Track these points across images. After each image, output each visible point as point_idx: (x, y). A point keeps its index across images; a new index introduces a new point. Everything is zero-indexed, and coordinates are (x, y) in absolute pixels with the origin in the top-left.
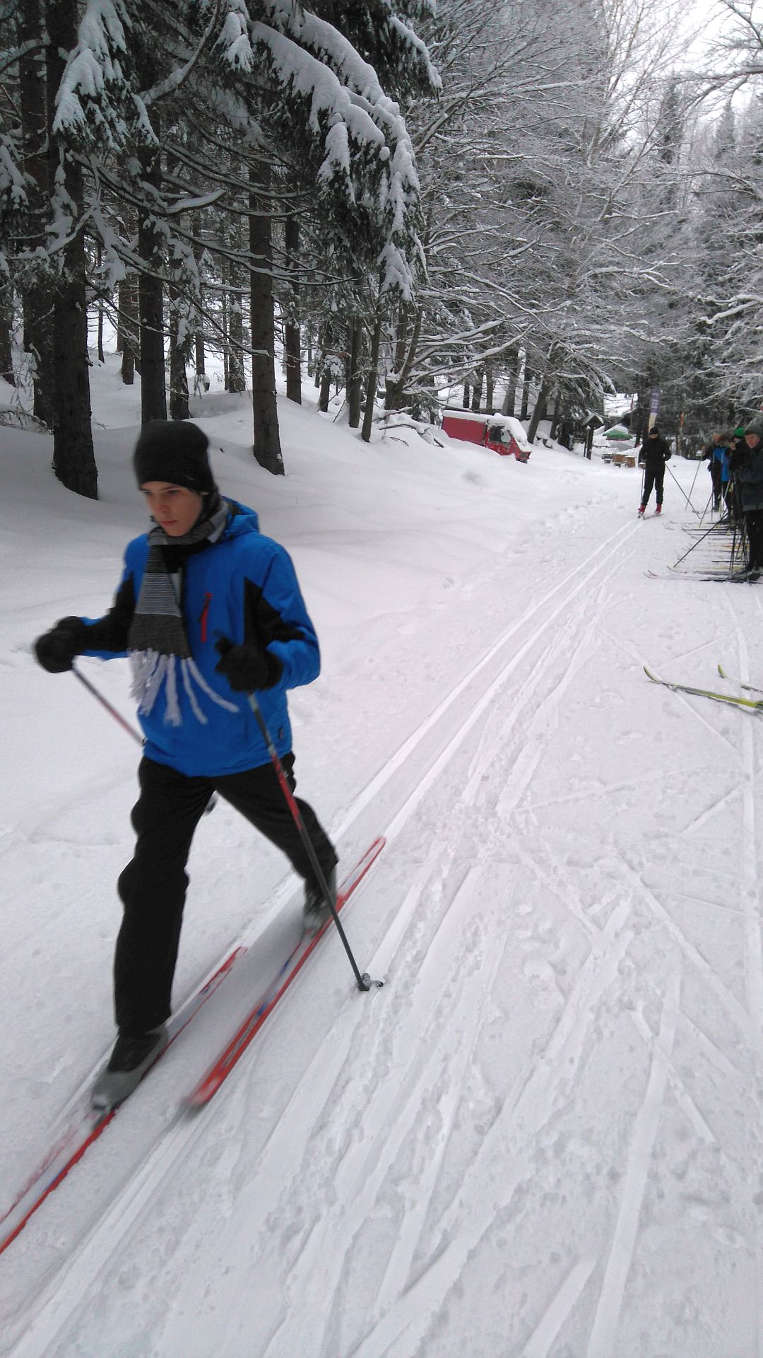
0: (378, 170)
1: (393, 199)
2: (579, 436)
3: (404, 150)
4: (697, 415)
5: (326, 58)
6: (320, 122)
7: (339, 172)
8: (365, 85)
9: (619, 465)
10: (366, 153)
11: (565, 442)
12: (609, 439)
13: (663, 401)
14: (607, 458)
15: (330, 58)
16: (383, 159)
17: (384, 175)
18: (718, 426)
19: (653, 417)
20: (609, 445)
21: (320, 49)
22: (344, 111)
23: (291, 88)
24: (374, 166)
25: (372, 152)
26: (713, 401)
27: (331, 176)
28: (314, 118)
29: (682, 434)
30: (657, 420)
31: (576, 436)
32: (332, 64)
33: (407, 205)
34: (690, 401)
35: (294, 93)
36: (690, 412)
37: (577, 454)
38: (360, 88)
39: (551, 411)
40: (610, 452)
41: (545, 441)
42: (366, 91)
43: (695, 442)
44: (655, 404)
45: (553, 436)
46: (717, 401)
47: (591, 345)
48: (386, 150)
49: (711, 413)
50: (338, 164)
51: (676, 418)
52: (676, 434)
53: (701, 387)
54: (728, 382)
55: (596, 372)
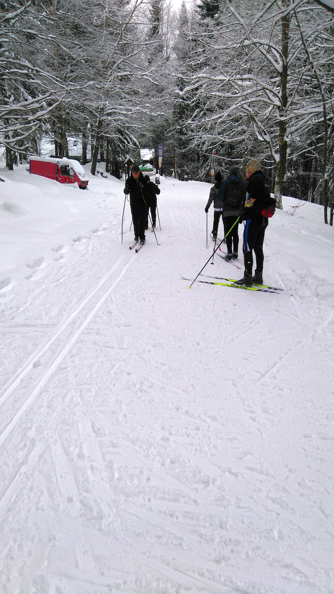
4: (183, 158)
11: (117, 174)
13: (164, 151)
19: (160, 159)
29: (176, 167)
30: (163, 160)
36: (179, 156)
43: (183, 171)
44: (161, 152)
46: (191, 150)
49: (189, 157)
51: (173, 160)
52: (174, 168)
53: (183, 144)
54: (195, 140)
55: (127, 135)
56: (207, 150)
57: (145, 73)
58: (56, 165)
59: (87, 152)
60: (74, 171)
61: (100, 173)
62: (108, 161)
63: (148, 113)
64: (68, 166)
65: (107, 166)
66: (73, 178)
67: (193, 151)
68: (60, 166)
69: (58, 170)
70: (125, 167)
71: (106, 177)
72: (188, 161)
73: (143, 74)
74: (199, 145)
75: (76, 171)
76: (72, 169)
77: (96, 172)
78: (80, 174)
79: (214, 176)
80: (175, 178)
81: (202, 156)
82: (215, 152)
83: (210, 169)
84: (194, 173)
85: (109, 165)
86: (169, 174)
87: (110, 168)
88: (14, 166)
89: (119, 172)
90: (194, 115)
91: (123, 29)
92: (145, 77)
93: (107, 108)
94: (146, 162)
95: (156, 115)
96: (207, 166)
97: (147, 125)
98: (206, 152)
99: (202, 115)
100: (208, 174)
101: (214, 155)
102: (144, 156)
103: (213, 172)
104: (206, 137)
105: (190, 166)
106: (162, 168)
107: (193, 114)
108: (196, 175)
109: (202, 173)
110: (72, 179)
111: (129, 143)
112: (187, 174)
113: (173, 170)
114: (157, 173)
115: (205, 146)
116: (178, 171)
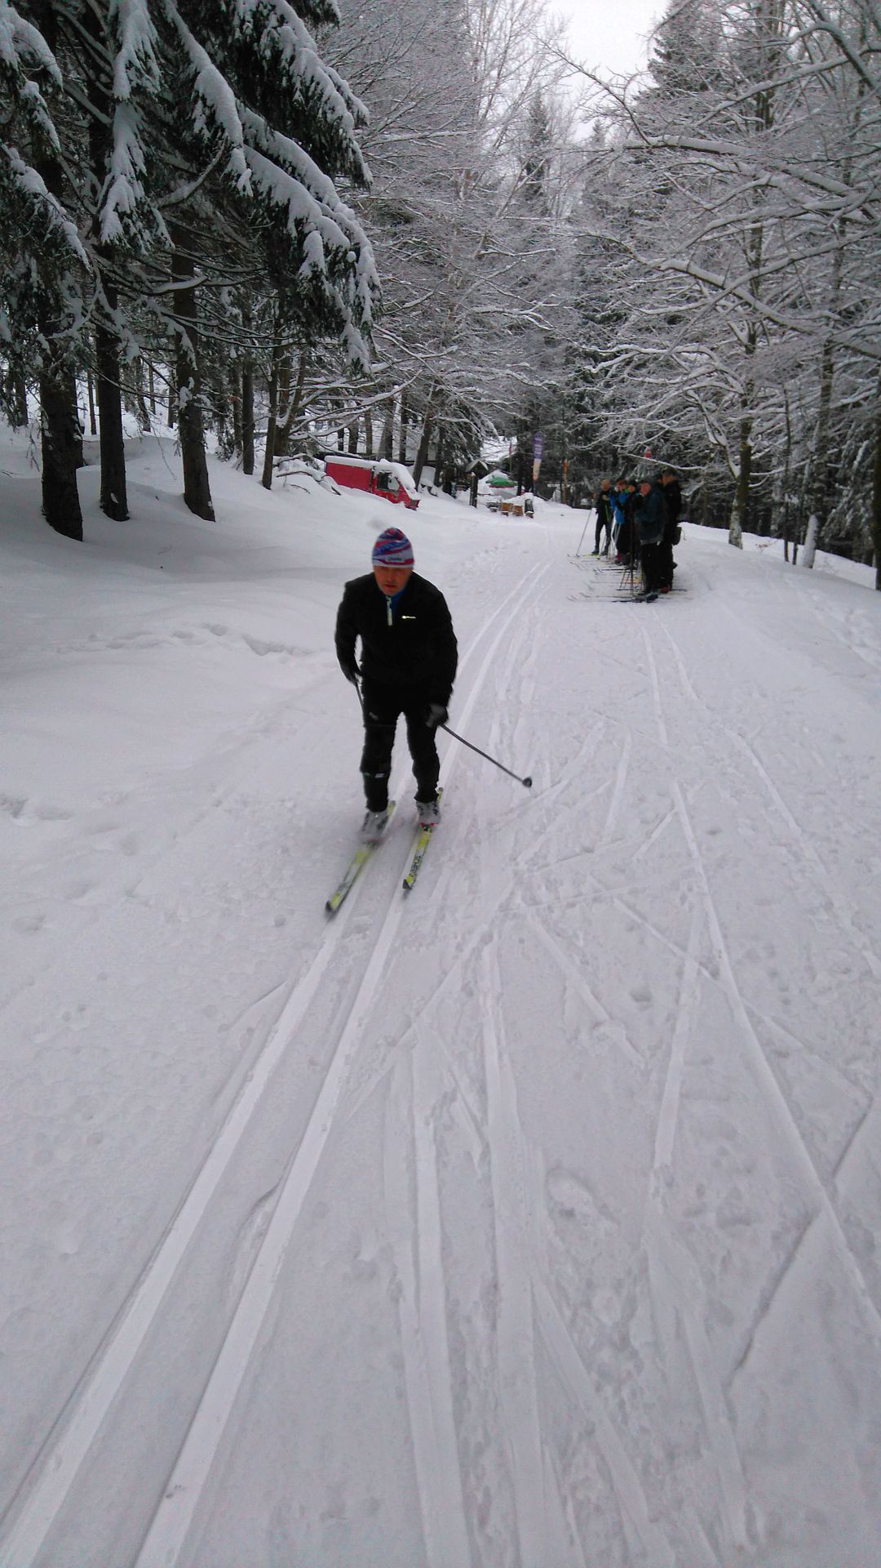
0: (346, 269)
1: (361, 295)
2: (462, 483)
3: (368, 255)
4: (581, 461)
5: (290, 169)
6: (297, 228)
7: (317, 271)
8: (325, 192)
9: (507, 514)
10: (336, 255)
11: (448, 490)
12: (492, 486)
13: (547, 446)
14: (493, 507)
15: (294, 169)
16: (350, 261)
17: (352, 275)
18: (602, 473)
19: (537, 463)
20: (491, 492)
21: (285, 161)
22: (317, 221)
23: (270, 199)
24: (342, 266)
25: (340, 254)
26: (596, 448)
27: (310, 275)
28: (291, 225)
29: (566, 481)
30: (542, 466)
31: (458, 483)
32: (296, 175)
33: (373, 300)
34: (573, 447)
35: (273, 203)
36: (572, 458)
37: (461, 502)
38: (320, 195)
39: (432, 456)
40: (494, 500)
41: (430, 489)
42: (326, 198)
43: (580, 489)
44: (538, 449)
45: (437, 484)
46: (601, 447)
47: (474, 388)
48: (352, 255)
49: (595, 460)
50: (315, 265)
51: (558, 464)
52: (562, 481)
54: (610, 428)
55: (479, 416)
56: (634, 448)
57: (526, 311)
58: (369, 473)
60: (399, 483)
61: (426, 488)
62: (438, 465)
63: (524, 380)
64: (390, 474)
65: (437, 475)
67: (605, 448)
71: (437, 496)
72: (590, 469)
73: (522, 312)
74: (616, 438)
75: (402, 483)
76: (396, 479)
77: (420, 486)
78: (408, 489)
80: (562, 502)
81: (623, 460)
82: (650, 452)
85: (441, 472)
87: (442, 478)
89: (453, 485)
92: (526, 318)
95: (539, 383)
97: (520, 399)
98: (631, 451)
101: (647, 457)
102: (491, 454)
104: (632, 421)
105: (597, 480)
110: (395, 496)
111: (479, 430)
113: (557, 485)
114: (527, 491)
115: (629, 439)
116: (569, 488)
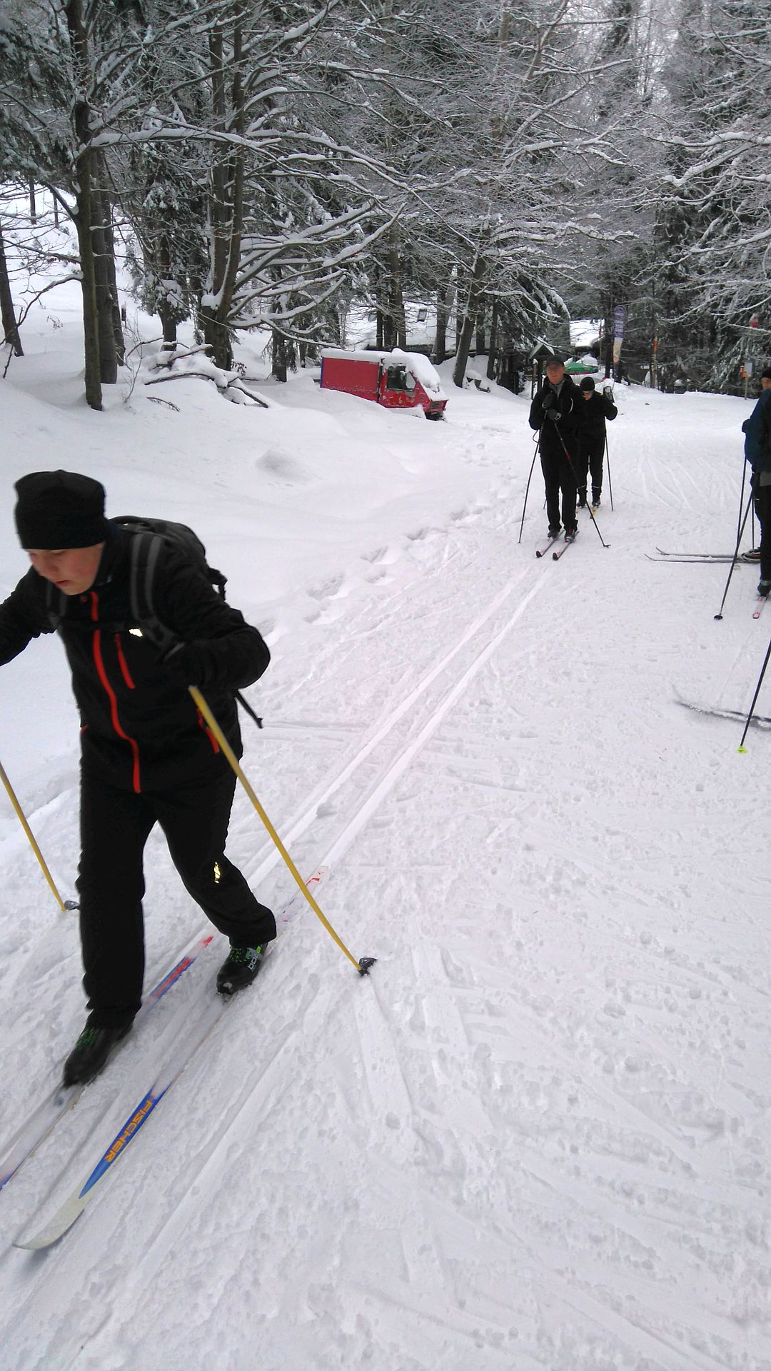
2: (531, 373)
4: (674, 338)
11: (509, 382)
13: (628, 323)
18: (698, 350)
19: (618, 342)
26: (691, 319)
29: (654, 363)
30: (624, 345)
31: (527, 372)
34: (662, 321)
36: (664, 336)
41: (478, 383)
43: (672, 370)
44: (619, 326)
45: (491, 375)
46: (695, 318)
49: (689, 335)
51: (649, 344)
52: (650, 362)
53: (675, 304)
54: (708, 293)
55: (541, 288)
56: (737, 316)
57: (592, 140)
58: (377, 367)
59: (447, 333)
60: (415, 379)
61: (473, 382)
62: (493, 354)
63: (594, 234)
64: (403, 368)
65: (491, 364)
66: (413, 395)
67: (701, 319)
68: (386, 367)
69: (381, 377)
70: (532, 365)
71: (488, 391)
72: (684, 346)
73: (585, 142)
74: (716, 305)
75: (420, 379)
76: (412, 374)
77: (465, 380)
78: (429, 386)
79: (750, 379)
80: (652, 386)
81: (723, 332)
82: (757, 321)
83: (742, 362)
84: (700, 372)
85: (496, 361)
86: (637, 378)
87: (498, 369)
88: (289, 373)
89: (518, 376)
90: (706, 233)
91: (543, 39)
92: (591, 149)
93: (498, 230)
94: (583, 351)
95: (613, 238)
96: (736, 354)
97: (591, 262)
98: (733, 321)
99: (728, 231)
100: (735, 376)
101: (754, 326)
102: (580, 337)
103: (748, 369)
104: (734, 283)
105: (691, 357)
106: (620, 364)
107: (704, 231)
108: (705, 378)
109: (721, 371)
110: (410, 398)
111: (543, 307)
112: (683, 376)
113: (647, 367)
114: (607, 376)
115: (731, 305)
116: (661, 369)
